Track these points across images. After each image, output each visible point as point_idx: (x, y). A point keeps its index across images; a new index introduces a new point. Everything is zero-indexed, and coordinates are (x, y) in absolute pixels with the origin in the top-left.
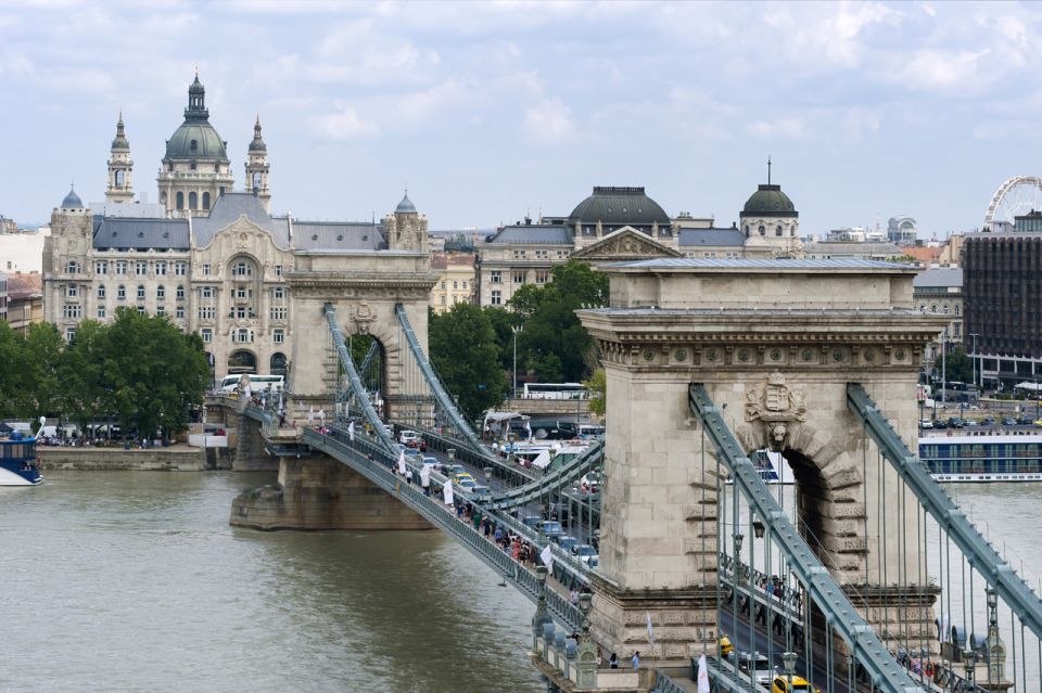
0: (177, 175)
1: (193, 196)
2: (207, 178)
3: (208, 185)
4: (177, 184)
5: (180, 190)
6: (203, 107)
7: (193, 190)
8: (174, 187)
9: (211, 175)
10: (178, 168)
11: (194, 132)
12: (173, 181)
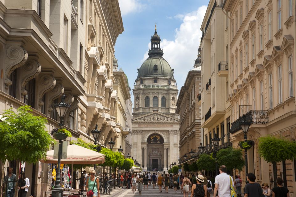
0: (145, 86)
1: (156, 98)
2: (164, 88)
3: (165, 92)
4: (145, 91)
5: (147, 95)
6: (160, 49)
7: (156, 95)
8: (143, 94)
9: (166, 86)
10: (147, 82)
11: (155, 61)
12: (143, 90)
